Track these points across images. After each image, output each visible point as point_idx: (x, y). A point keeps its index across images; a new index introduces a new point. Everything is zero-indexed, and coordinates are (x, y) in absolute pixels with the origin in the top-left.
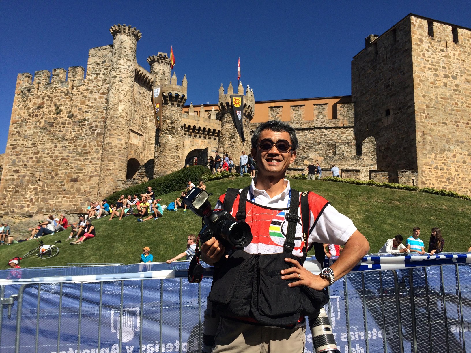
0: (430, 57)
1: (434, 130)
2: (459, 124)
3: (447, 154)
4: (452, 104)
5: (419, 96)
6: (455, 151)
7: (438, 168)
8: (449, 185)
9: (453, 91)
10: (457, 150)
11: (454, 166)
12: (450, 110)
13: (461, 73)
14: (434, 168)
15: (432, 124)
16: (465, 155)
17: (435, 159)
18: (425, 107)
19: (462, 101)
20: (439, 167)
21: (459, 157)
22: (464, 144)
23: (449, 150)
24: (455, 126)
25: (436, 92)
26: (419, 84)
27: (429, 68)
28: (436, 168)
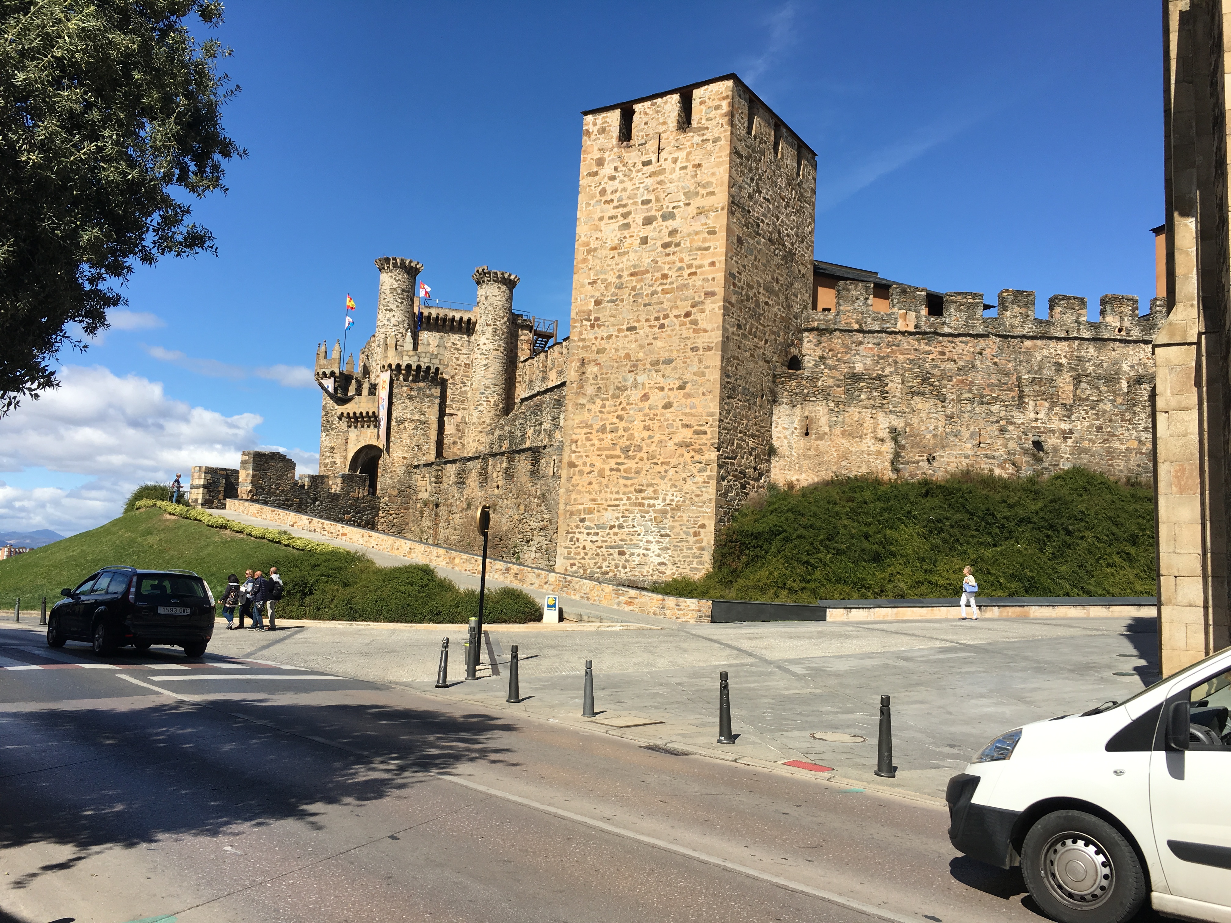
0: (616, 191)
1: (605, 349)
2: (666, 322)
3: (628, 397)
4: (655, 281)
5: (583, 286)
6: (648, 386)
7: (605, 428)
8: (626, 461)
9: (660, 249)
10: (652, 383)
11: (643, 419)
12: (647, 295)
13: (687, 198)
14: (598, 431)
15: (602, 339)
16: (670, 389)
17: (601, 412)
18: (591, 306)
19: (680, 265)
20: (608, 427)
21: (656, 398)
22: (673, 365)
23: (635, 385)
24: (656, 329)
25: (621, 265)
26: (585, 260)
27: (611, 218)
28: (603, 429)
